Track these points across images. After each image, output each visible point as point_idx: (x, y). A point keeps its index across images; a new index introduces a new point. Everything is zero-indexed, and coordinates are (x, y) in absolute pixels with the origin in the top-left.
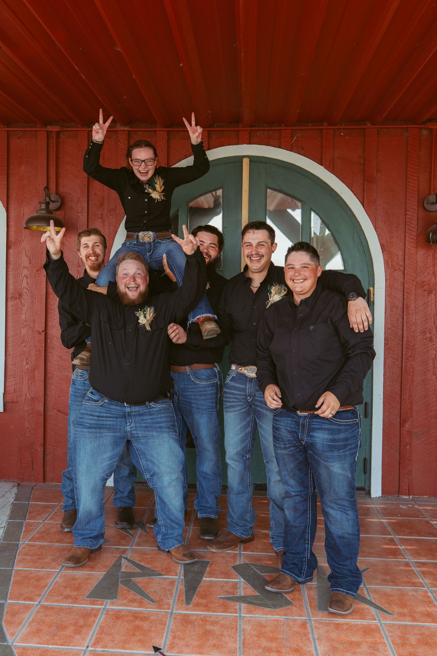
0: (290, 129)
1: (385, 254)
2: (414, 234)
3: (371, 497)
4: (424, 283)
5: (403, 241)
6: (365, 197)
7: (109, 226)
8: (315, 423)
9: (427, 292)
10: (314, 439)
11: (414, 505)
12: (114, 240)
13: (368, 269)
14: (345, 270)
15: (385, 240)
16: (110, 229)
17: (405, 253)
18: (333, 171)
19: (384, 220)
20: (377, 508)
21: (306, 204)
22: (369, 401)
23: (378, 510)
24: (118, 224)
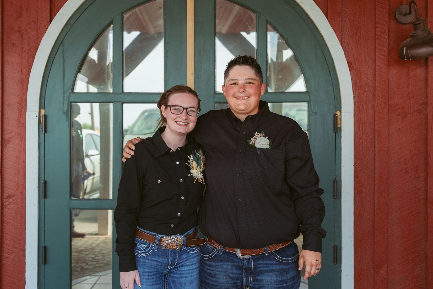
1: (353, 73)
4: (398, 107)
5: (373, 58)
6: (329, 7)
7: (29, 41)
8: (261, 266)
9: (401, 117)
10: (261, 283)
12: (34, 57)
13: (334, 90)
14: (307, 92)
15: (353, 57)
16: (30, 45)
17: (375, 71)
19: (351, 34)
21: (261, 16)
22: (338, 244)
24: (39, 39)
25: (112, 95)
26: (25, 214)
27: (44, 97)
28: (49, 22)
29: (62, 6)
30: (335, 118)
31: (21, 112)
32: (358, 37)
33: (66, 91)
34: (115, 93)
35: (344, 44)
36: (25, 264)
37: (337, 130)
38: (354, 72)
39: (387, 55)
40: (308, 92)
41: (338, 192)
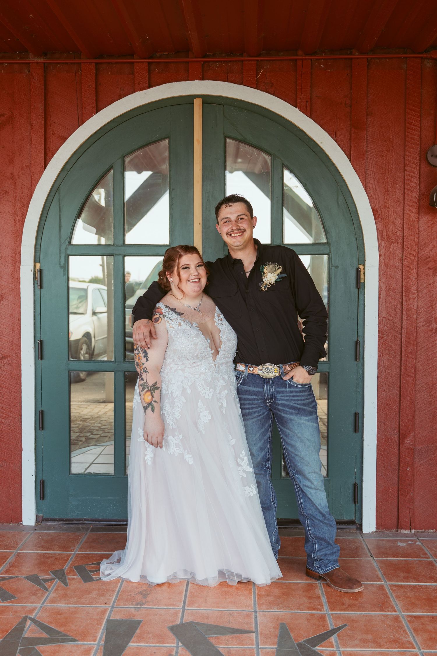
0: (255, 60)
1: (379, 221)
2: (415, 195)
3: (362, 532)
4: (428, 260)
5: (402, 205)
6: (352, 149)
7: (22, 189)
9: (432, 271)
11: (415, 542)
12: (29, 206)
13: (358, 241)
14: (328, 243)
15: (379, 204)
16: (24, 193)
17: (404, 220)
18: (311, 115)
19: (377, 178)
20: (368, 547)
21: (277, 159)
22: (359, 411)
23: (368, 549)
24: (33, 186)
25: (113, 247)
26: (21, 376)
27: (39, 250)
28: (44, 167)
29: (58, 150)
30: (358, 272)
31: (14, 266)
32: (385, 182)
33: (62, 244)
34: (116, 245)
36: (21, 429)
37: (360, 285)
39: (417, 202)
41: (360, 354)
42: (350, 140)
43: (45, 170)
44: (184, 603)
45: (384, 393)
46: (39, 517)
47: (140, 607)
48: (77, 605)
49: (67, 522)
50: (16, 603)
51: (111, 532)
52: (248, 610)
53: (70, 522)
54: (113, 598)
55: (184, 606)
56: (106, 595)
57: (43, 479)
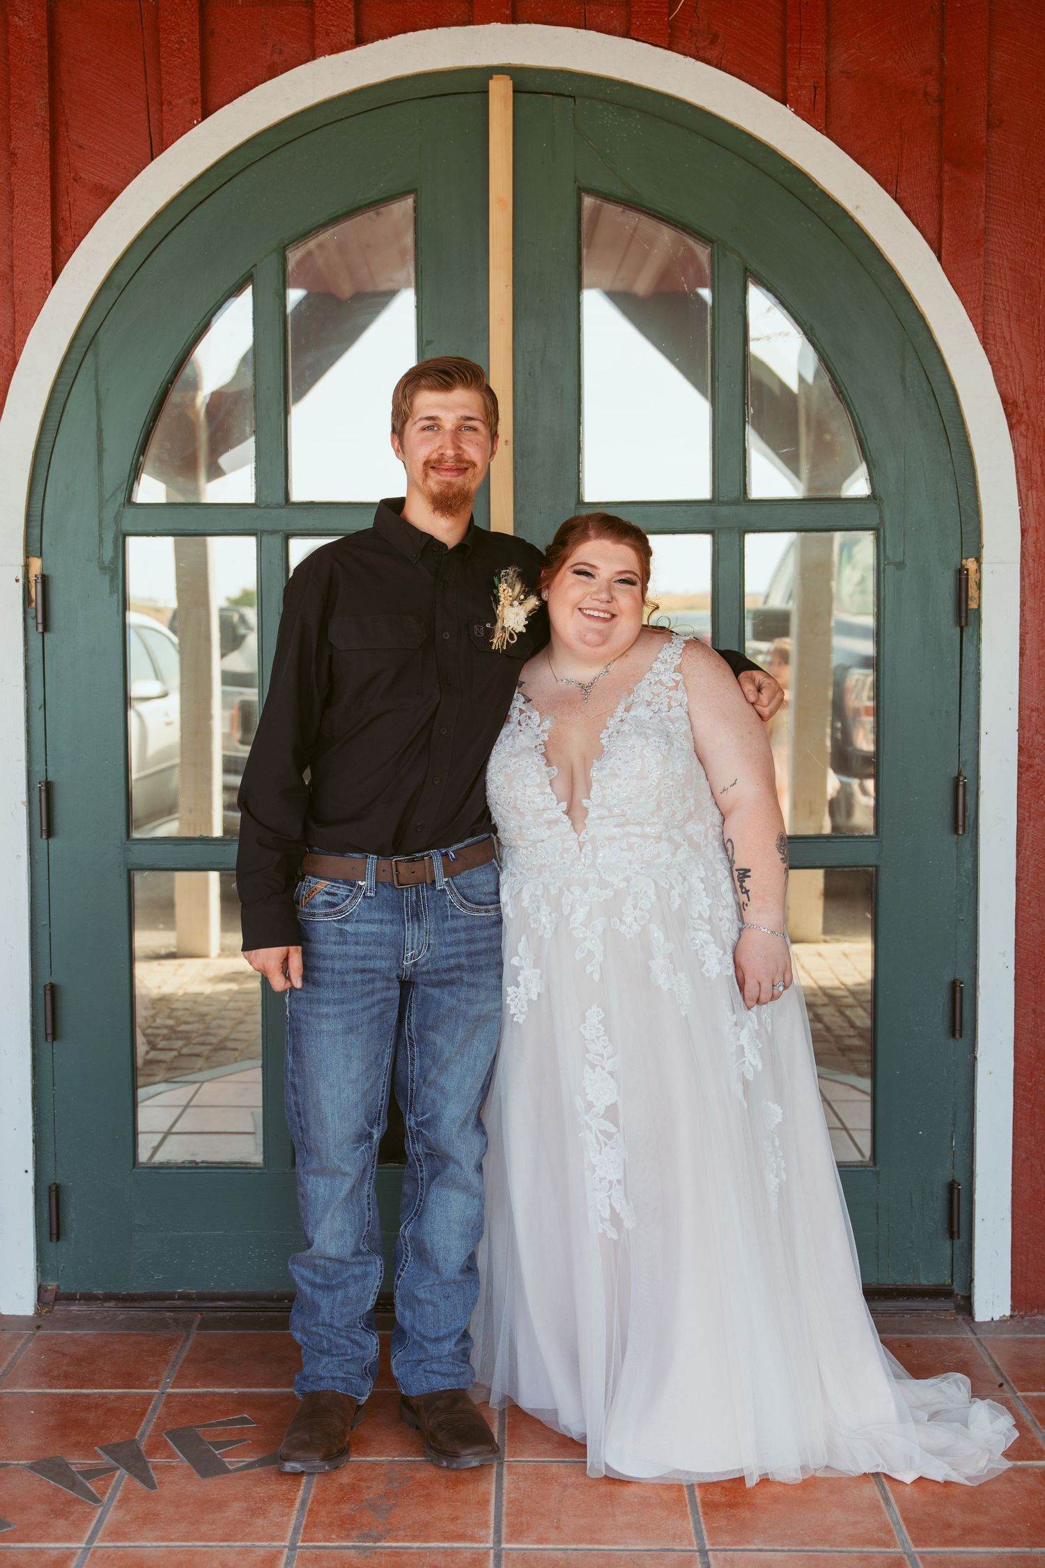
1: (1021, 434)
3: (974, 1319)
6: (945, 223)
13: (960, 490)
14: (873, 498)
15: (1021, 384)
18: (826, 125)
19: (1015, 310)
20: (993, 1361)
21: (727, 253)
22: (964, 976)
23: (997, 1367)
24: (19, 333)
25: (257, 512)
27: (39, 520)
28: (50, 277)
29: (89, 228)
30: (960, 579)
32: (1039, 319)
33: (107, 500)
34: (262, 506)
35: (992, 342)
37: (966, 617)
38: (1025, 433)
40: (875, 499)
41: (967, 814)
42: (940, 197)
43: (53, 285)
44: (498, 1531)
45: (1034, 924)
46: (46, 1291)
47: (371, 1544)
48: (189, 1544)
49: (128, 1305)
50: (13, 1542)
51: (257, 1332)
52: (683, 1548)
53: (137, 1304)
54: (289, 1520)
55: (498, 1541)
56: (269, 1512)
57: (57, 1182)
